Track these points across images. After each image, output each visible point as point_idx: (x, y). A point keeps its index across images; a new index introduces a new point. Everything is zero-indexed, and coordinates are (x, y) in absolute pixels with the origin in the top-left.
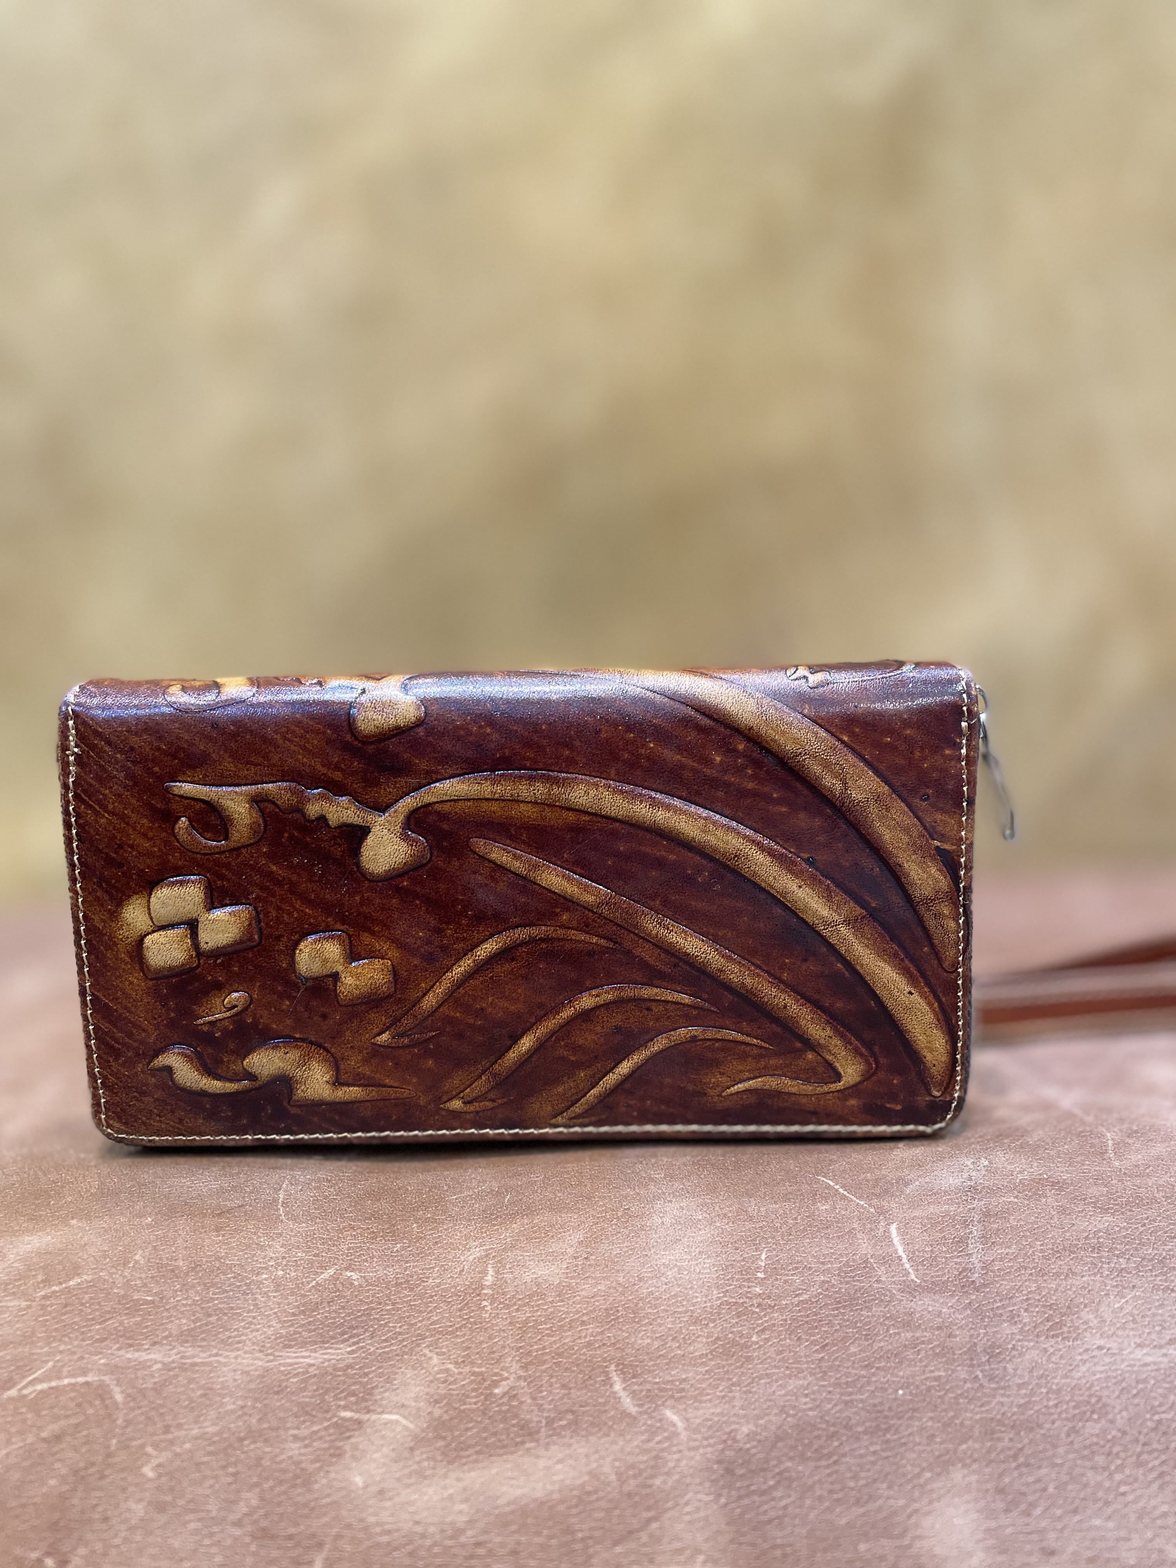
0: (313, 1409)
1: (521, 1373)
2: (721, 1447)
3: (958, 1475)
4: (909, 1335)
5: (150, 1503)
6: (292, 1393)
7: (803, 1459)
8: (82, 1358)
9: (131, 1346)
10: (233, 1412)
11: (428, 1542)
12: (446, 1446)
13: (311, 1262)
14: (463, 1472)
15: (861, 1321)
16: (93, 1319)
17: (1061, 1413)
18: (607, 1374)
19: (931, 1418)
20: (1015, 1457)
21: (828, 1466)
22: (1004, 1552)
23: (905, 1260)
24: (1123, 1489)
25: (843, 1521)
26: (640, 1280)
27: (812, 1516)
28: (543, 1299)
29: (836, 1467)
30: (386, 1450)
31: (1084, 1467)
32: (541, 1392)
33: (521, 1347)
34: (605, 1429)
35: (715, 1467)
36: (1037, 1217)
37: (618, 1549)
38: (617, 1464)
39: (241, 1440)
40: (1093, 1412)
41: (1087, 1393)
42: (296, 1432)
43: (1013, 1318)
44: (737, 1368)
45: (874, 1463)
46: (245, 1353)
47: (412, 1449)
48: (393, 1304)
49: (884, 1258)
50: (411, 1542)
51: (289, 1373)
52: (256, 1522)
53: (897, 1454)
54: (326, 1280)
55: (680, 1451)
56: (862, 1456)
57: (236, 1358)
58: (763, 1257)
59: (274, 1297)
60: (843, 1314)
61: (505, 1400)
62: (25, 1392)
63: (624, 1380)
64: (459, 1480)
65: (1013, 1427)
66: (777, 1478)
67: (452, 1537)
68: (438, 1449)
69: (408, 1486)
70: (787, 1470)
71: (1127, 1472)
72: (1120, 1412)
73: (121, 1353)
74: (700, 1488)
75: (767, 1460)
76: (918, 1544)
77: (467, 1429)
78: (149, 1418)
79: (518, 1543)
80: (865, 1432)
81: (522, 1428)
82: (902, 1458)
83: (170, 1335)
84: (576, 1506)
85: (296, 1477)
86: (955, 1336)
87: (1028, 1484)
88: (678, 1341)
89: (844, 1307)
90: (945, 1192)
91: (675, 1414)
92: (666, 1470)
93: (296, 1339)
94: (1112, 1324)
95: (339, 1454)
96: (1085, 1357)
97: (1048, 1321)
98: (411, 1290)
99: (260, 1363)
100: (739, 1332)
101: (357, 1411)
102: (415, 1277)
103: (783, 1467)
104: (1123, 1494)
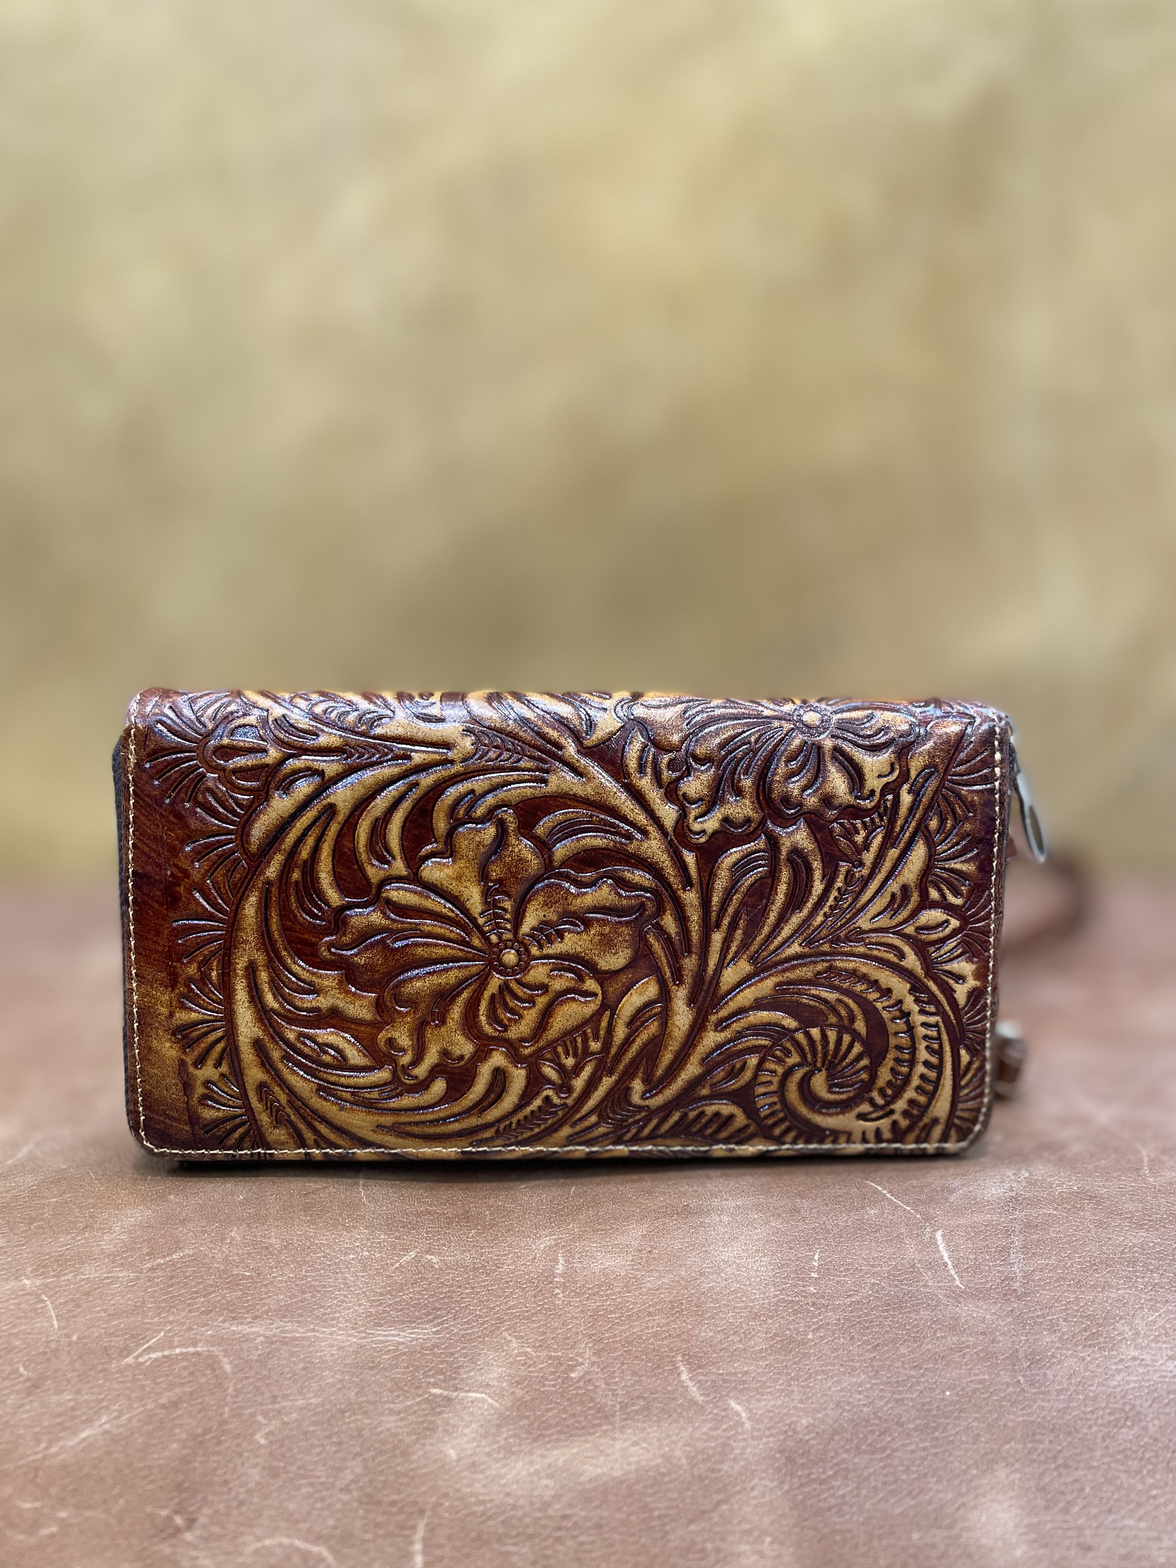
0: (405, 1385)
1: (594, 1359)
2: (782, 1437)
3: (1001, 1473)
4: (955, 1339)
5: (264, 1468)
6: (385, 1369)
7: (858, 1451)
8: (190, 1329)
9: (234, 1319)
10: (332, 1385)
11: (520, 1513)
12: (529, 1425)
13: (394, 1246)
14: (547, 1449)
15: (910, 1324)
16: (197, 1292)
17: (1097, 1418)
18: (674, 1363)
19: (976, 1419)
20: (1055, 1458)
21: (881, 1460)
22: (1046, 1545)
23: (950, 1266)
24: (1154, 1492)
25: (898, 1511)
26: (702, 1275)
27: (868, 1505)
28: (612, 1289)
29: (889, 1461)
30: (474, 1425)
31: (1119, 1471)
32: (614, 1378)
33: (593, 1335)
34: (675, 1416)
35: (778, 1456)
36: (1076, 1230)
37: (692, 1527)
38: (687, 1448)
39: (343, 1412)
40: (1127, 1419)
41: (1122, 1401)
42: (392, 1406)
43: (1053, 1328)
44: (795, 1363)
45: (924, 1459)
46: (340, 1329)
47: (498, 1426)
48: (473, 1288)
49: (930, 1263)
50: (504, 1512)
51: (381, 1350)
52: (360, 1489)
53: (945, 1451)
54: (408, 1262)
55: (745, 1440)
56: (913, 1452)
57: (331, 1334)
58: (816, 1257)
59: (363, 1277)
60: (893, 1316)
61: (581, 1384)
62: (141, 1360)
63: (690, 1371)
64: (543, 1457)
65: (1052, 1430)
66: (836, 1468)
67: (540, 1510)
68: (521, 1427)
69: (497, 1460)
70: (844, 1461)
71: (1158, 1476)
72: (1152, 1419)
73: (227, 1325)
74: (763, 1475)
75: (826, 1452)
76: (965, 1535)
77: (548, 1410)
78: (257, 1389)
79: (601, 1518)
80: (916, 1429)
81: (599, 1411)
82: (950, 1455)
83: (269, 1310)
84: (652, 1486)
85: (395, 1448)
86: (998, 1342)
87: (1066, 1484)
88: (739, 1335)
89: (894, 1309)
90: (988, 1201)
91: (739, 1404)
92: (732, 1456)
93: (384, 1318)
94: (1146, 1336)
95: (432, 1429)
96: (1120, 1367)
97: (1085, 1331)
98: (488, 1275)
99: (354, 1340)
100: (795, 1329)
101: (446, 1389)
102: (491, 1263)
103: (840, 1458)
104: (1154, 1497)
